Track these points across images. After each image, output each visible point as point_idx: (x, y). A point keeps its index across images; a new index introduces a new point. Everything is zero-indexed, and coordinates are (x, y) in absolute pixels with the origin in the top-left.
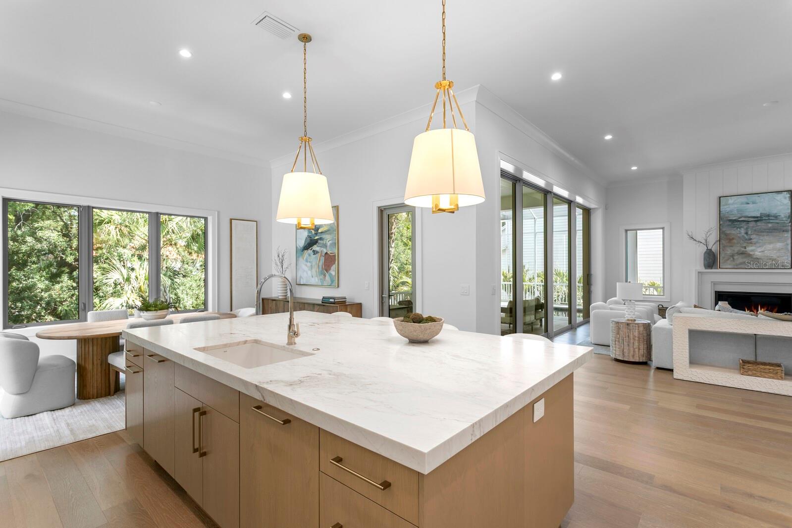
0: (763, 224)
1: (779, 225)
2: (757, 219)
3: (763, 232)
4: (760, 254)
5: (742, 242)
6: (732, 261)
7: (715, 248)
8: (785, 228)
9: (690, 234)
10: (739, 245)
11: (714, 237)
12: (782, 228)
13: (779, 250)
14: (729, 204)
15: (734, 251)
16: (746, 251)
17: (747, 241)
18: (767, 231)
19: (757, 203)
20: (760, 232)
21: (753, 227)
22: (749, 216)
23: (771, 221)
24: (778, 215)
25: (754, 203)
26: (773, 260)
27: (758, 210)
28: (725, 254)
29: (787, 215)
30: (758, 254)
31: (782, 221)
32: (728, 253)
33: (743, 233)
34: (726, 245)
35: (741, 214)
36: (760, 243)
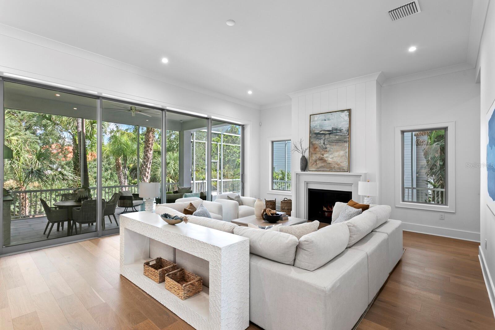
0: (334, 136)
1: (342, 137)
2: (331, 132)
3: (334, 142)
4: (331, 160)
5: (321, 150)
6: (315, 165)
7: (307, 155)
8: (345, 139)
9: (295, 144)
10: (320, 153)
12: (343, 139)
13: (342, 156)
14: (315, 121)
15: (317, 157)
16: (323, 157)
17: (324, 150)
18: (336, 141)
19: (330, 120)
20: (331, 142)
21: (328, 138)
22: (326, 130)
23: (338, 134)
24: (342, 129)
25: (329, 120)
26: (338, 165)
27: (331, 125)
28: (312, 159)
29: (347, 129)
30: (330, 160)
31: (344, 134)
32: (314, 159)
33: (322, 143)
34: (312, 152)
35: (321, 128)
36: (331, 151)
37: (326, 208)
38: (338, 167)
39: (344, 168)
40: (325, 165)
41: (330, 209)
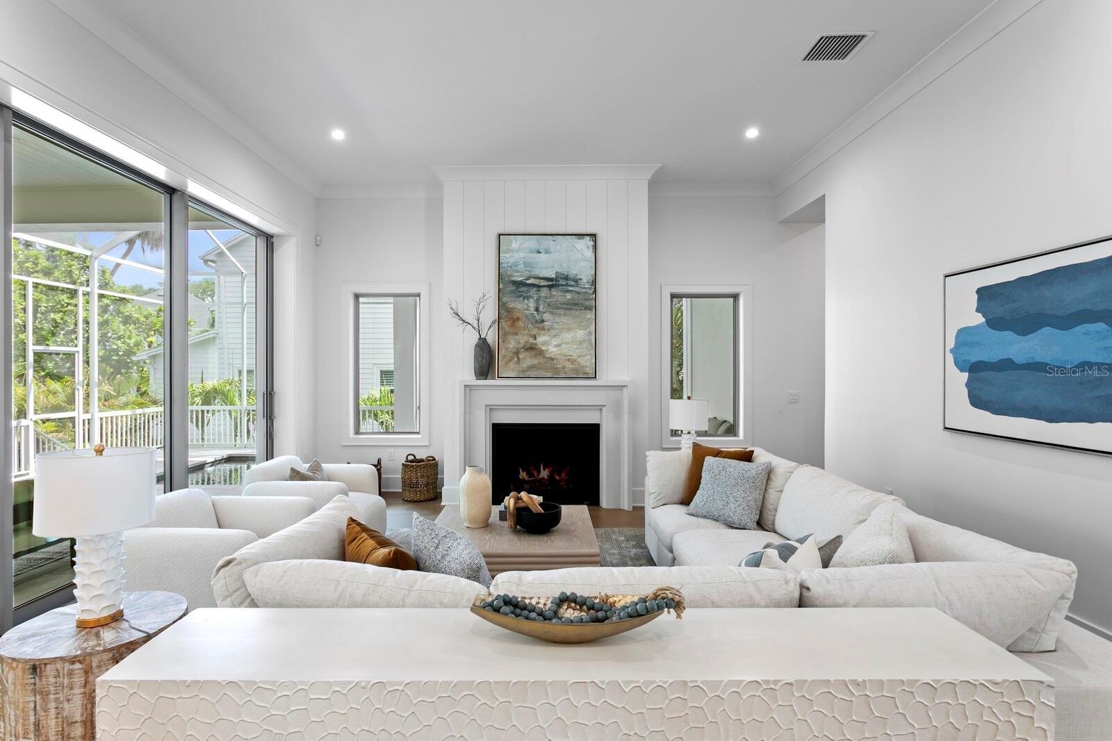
0: (560, 293)
1: (581, 296)
2: (553, 283)
3: (560, 308)
4: (555, 349)
5: (530, 325)
6: (515, 363)
7: (492, 338)
8: (588, 303)
9: (454, 307)
10: (526, 332)
11: (490, 313)
12: (583, 302)
13: (580, 343)
15: (519, 343)
16: (536, 344)
17: (537, 325)
18: (565, 306)
19: (551, 252)
20: (555, 308)
21: (546, 298)
22: (541, 276)
23: (570, 289)
24: (579, 277)
25: (547, 252)
26: (573, 362)
27: (553, 267)
28: (507, 349)
29: (591, 279)
30: (552, 350)
31: (584, 290)
32: (511, 346)
33: (532, 309)
34: (507, 330)
35: (529, 271)
36: (555, 329)
37: (527, 473)
38: (572, 366)
39: (587, 370)
40: (539, 363)
41: (536, 473)
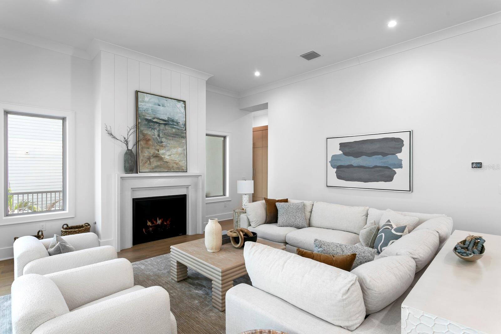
0: (170, 129)
1: (179, 131)
2: (166, 123)
3: (170, 136)
4: (168, 157)
5: (156, 144)
6: (149, 164)
7: (135, 149)
8: (183, 135)
10: (154, 147)
12: (180, 134)
13: (180, 154)
14: (145, 102)
15: (150, 153)
16: (159, 154)
17: (159, 144)
18: (172, 135)
19: (165, 107)
20: (167, 135)
21: (163, 130)
22: (160, 118)
23: (175, 127)
24: (178, 121)
25: (163, 106)
26: (177, 164)
27: (166, 114)
28: (144, 156)
29: (184, 123)
30: (167, 157)
31: (181, 128)
32: (146, 155)
33: (157, 135)
34: (143, 145)
35: (154, 115)
36: (168, 147)
37: (151, 223)
38: (177, 166)
39: (183, 168)
40: (161, 164)
41: (155, 222)
